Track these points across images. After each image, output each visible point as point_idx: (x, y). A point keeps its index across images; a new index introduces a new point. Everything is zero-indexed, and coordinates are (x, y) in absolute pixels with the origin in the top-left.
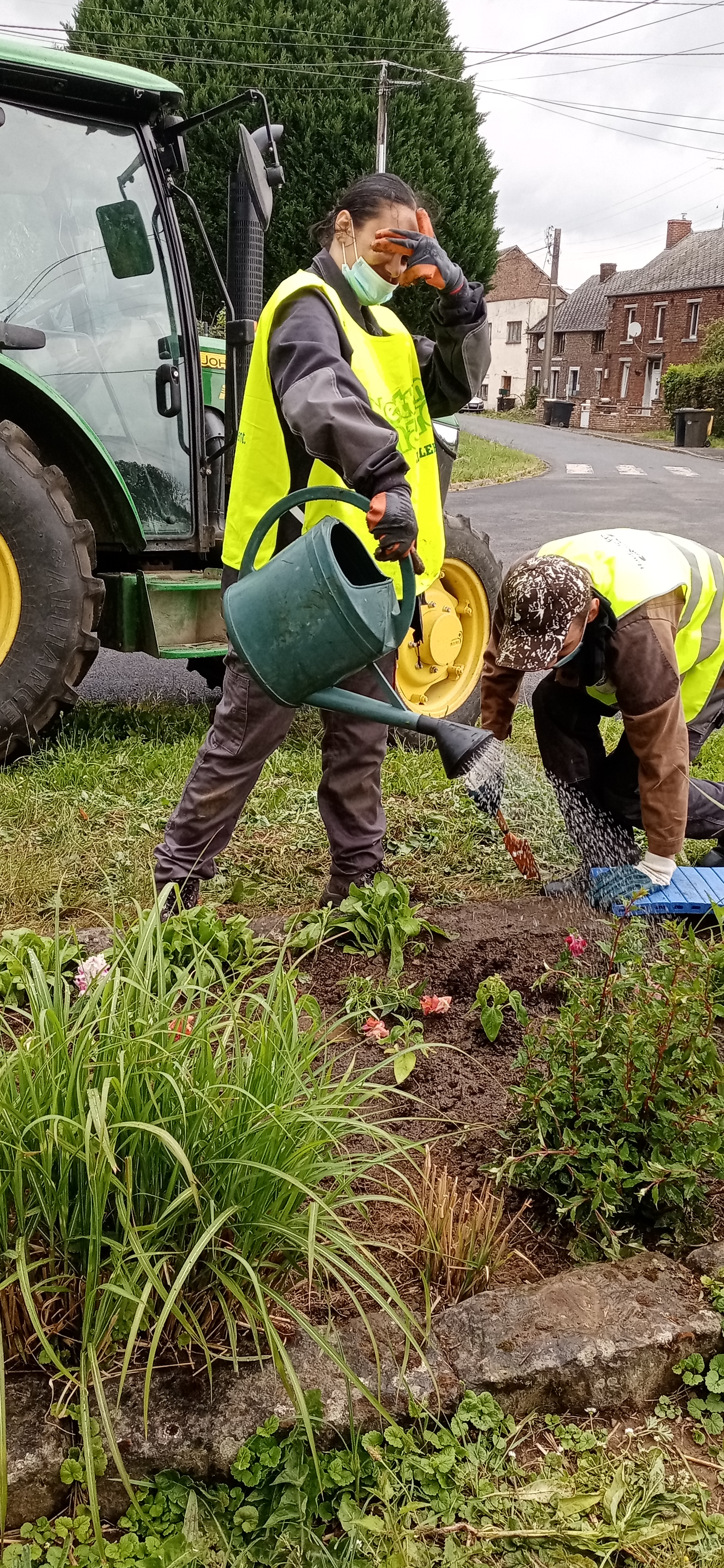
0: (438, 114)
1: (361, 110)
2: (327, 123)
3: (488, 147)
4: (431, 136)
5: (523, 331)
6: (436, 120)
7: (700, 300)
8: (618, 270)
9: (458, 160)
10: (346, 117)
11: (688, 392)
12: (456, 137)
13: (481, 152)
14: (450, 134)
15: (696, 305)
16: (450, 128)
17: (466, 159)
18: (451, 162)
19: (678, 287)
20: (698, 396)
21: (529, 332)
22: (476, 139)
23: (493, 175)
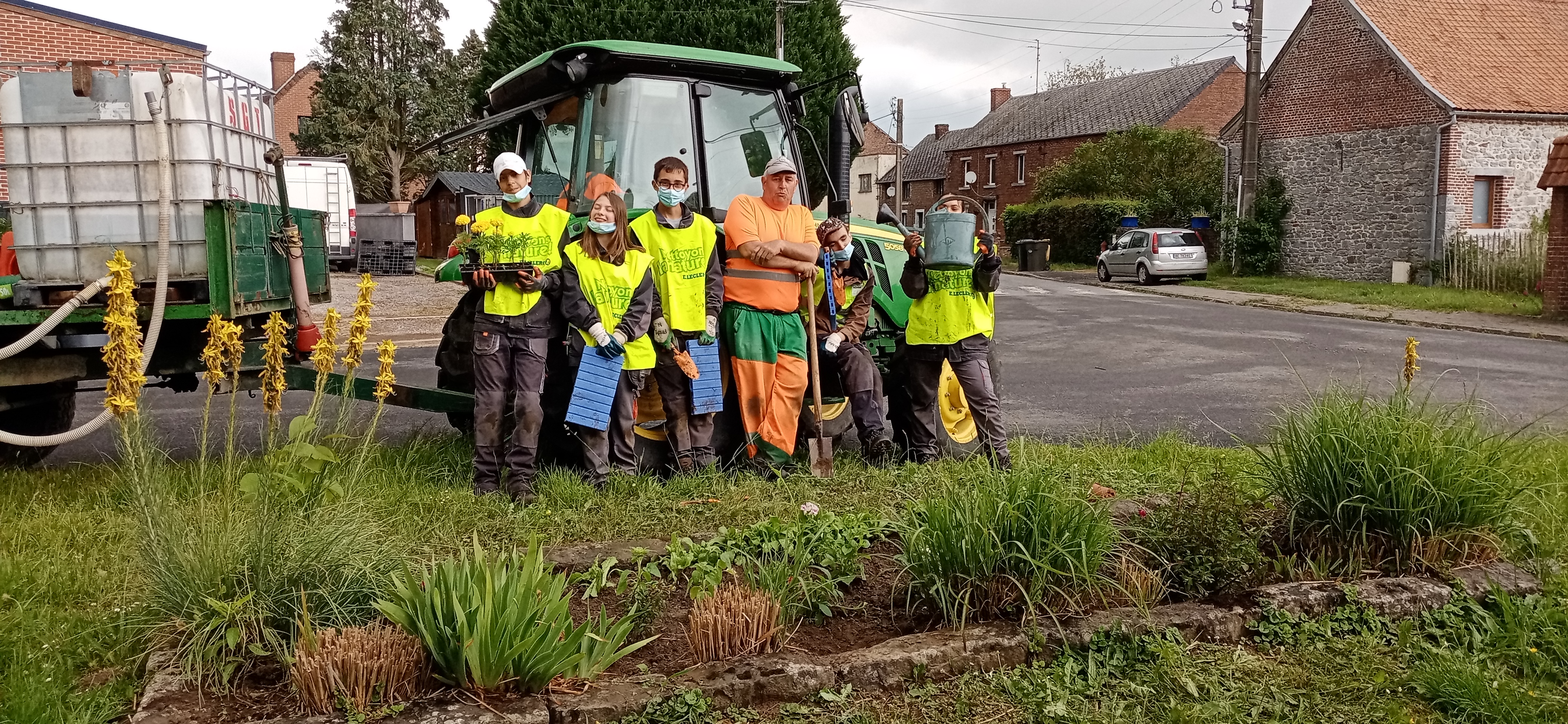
0: (810, 19)
1: (751, 19)
2: (723, 30)
3: (851, 42)
4: (806, 36)
5: (873, 182)
6: (811, 24)
7: (1025, 152)
8: (950, 129)
9: (828, 54)
10: (738, 25)
11: (1025, 227)
12: (826, 36)
13: (846, 46)
14: (821, 34)
15: (1021, 156)
16: (821, 29)
17: (834, 54)
18: (823, 55)
19: (1005, 142)
20: (1033, 229)
21: (878, 182)
22: (841, 36)
23: (856, 63)
